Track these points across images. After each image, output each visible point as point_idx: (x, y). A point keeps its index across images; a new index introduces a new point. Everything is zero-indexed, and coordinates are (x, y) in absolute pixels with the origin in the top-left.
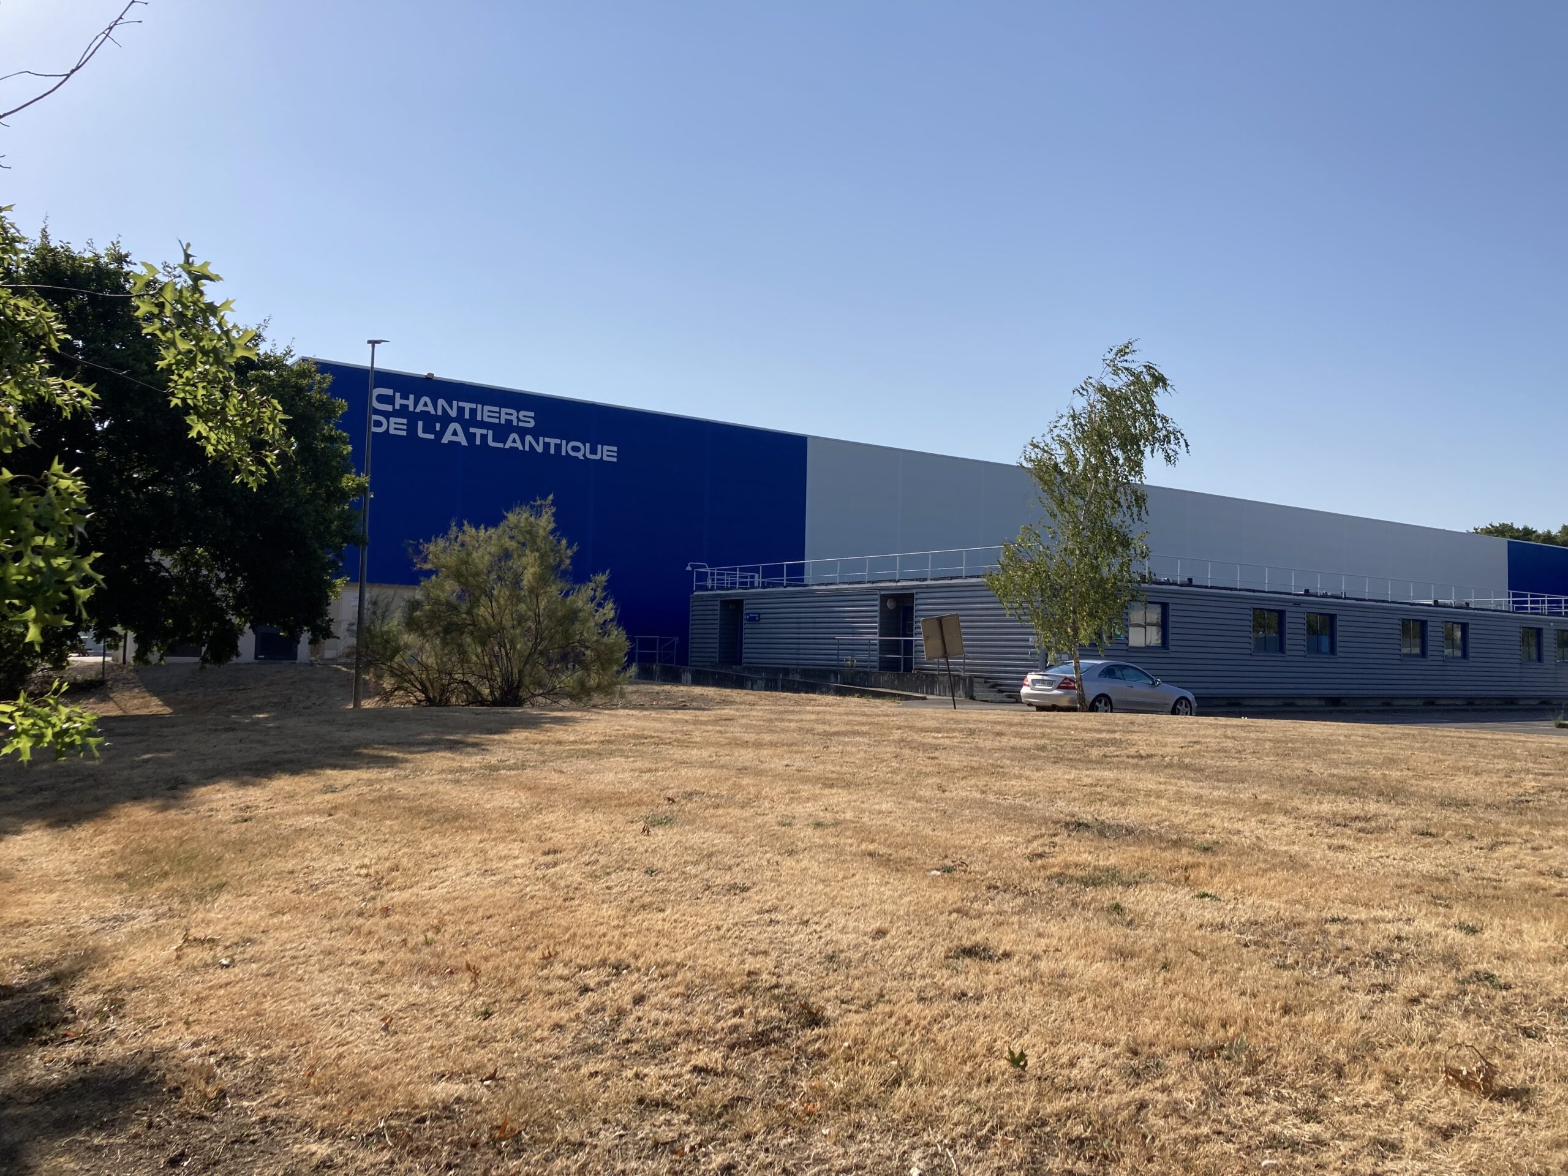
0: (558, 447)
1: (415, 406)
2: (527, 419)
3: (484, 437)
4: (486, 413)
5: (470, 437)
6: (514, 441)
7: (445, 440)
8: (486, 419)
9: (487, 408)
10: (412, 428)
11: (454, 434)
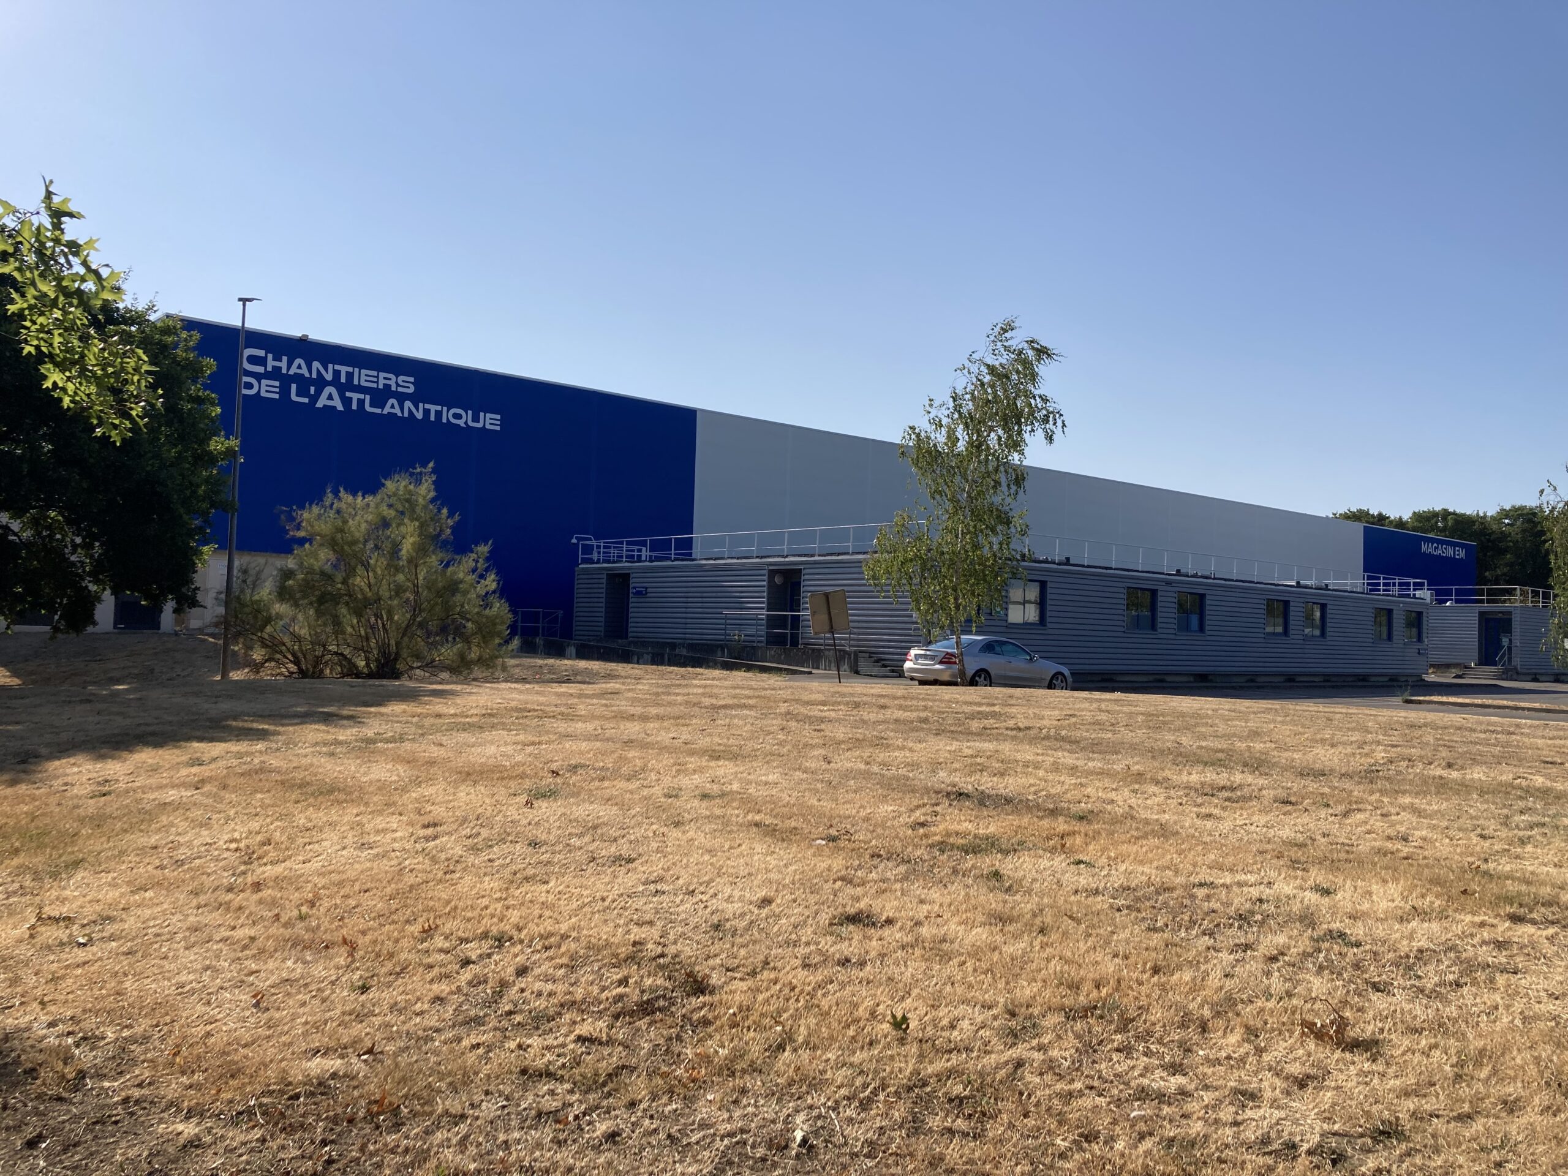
0: (439, 414)
1: (289, 368)
2: (406, 384)
3: (361, 402)
4: (364, 377)
5: (347, 402)
6: (393, 407)
7: (319, 404)
8: (363, 383)
9: (364, 372)
10: (284, 391)
11: (329, 398)
